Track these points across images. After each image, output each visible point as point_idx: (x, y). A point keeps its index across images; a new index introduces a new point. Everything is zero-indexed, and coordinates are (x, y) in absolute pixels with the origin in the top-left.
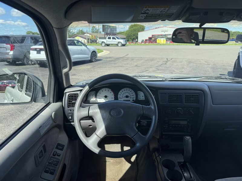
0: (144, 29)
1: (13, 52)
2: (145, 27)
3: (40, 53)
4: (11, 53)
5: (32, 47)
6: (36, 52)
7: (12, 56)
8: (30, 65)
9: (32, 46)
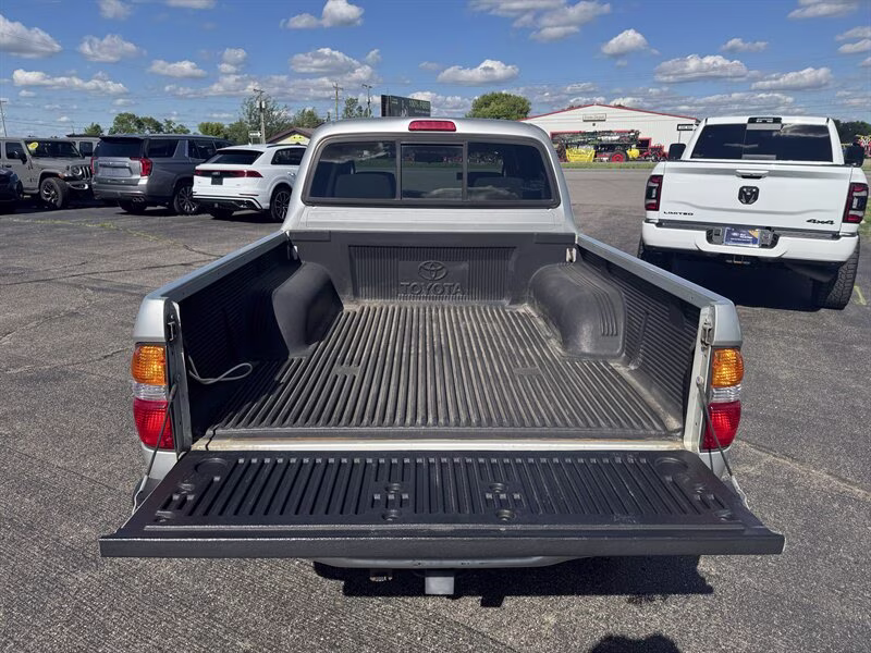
0: (526, 113)
1: (149, 179)
2: (530, 104)
3: (221, 183)
4: (144, 181)
5: (197, 168)
6: (210, 180)
7: (145, 189)
8: (187, 214)
9: (198, 164)
